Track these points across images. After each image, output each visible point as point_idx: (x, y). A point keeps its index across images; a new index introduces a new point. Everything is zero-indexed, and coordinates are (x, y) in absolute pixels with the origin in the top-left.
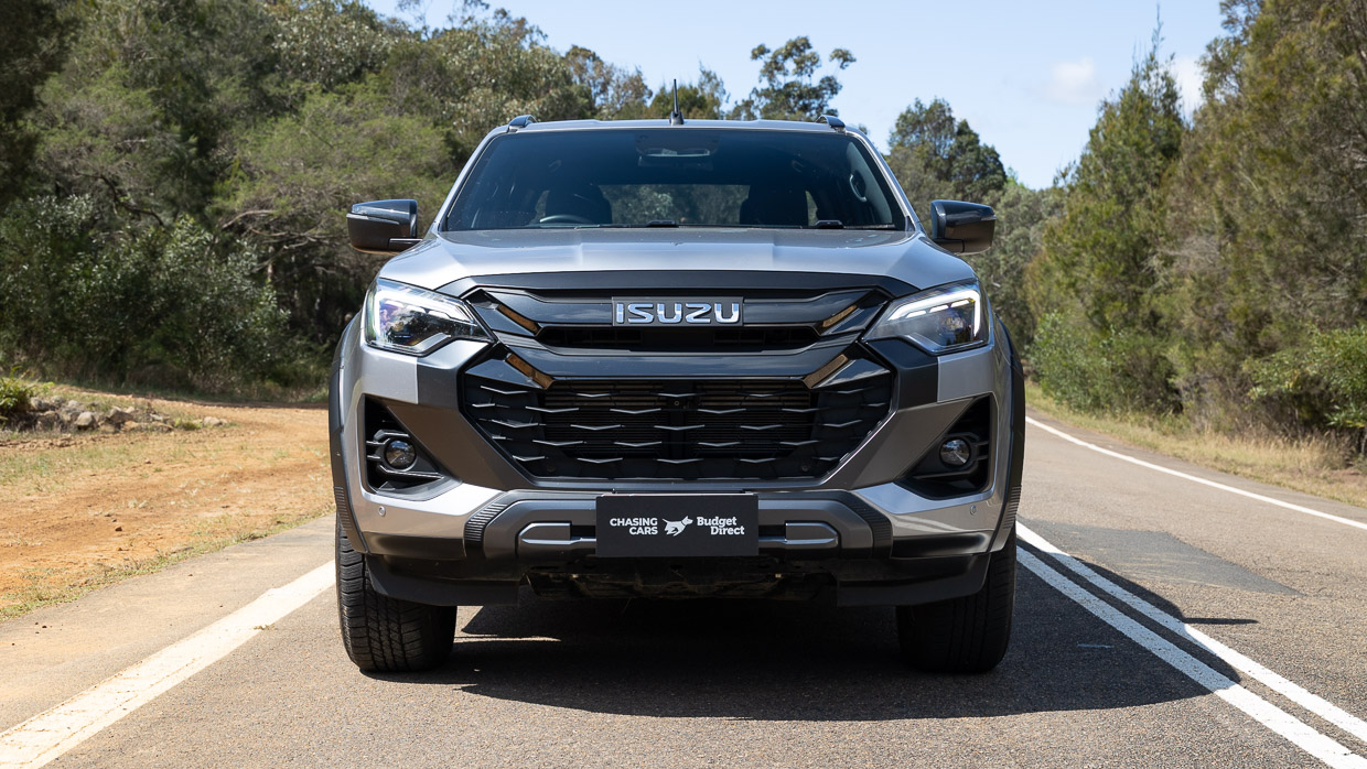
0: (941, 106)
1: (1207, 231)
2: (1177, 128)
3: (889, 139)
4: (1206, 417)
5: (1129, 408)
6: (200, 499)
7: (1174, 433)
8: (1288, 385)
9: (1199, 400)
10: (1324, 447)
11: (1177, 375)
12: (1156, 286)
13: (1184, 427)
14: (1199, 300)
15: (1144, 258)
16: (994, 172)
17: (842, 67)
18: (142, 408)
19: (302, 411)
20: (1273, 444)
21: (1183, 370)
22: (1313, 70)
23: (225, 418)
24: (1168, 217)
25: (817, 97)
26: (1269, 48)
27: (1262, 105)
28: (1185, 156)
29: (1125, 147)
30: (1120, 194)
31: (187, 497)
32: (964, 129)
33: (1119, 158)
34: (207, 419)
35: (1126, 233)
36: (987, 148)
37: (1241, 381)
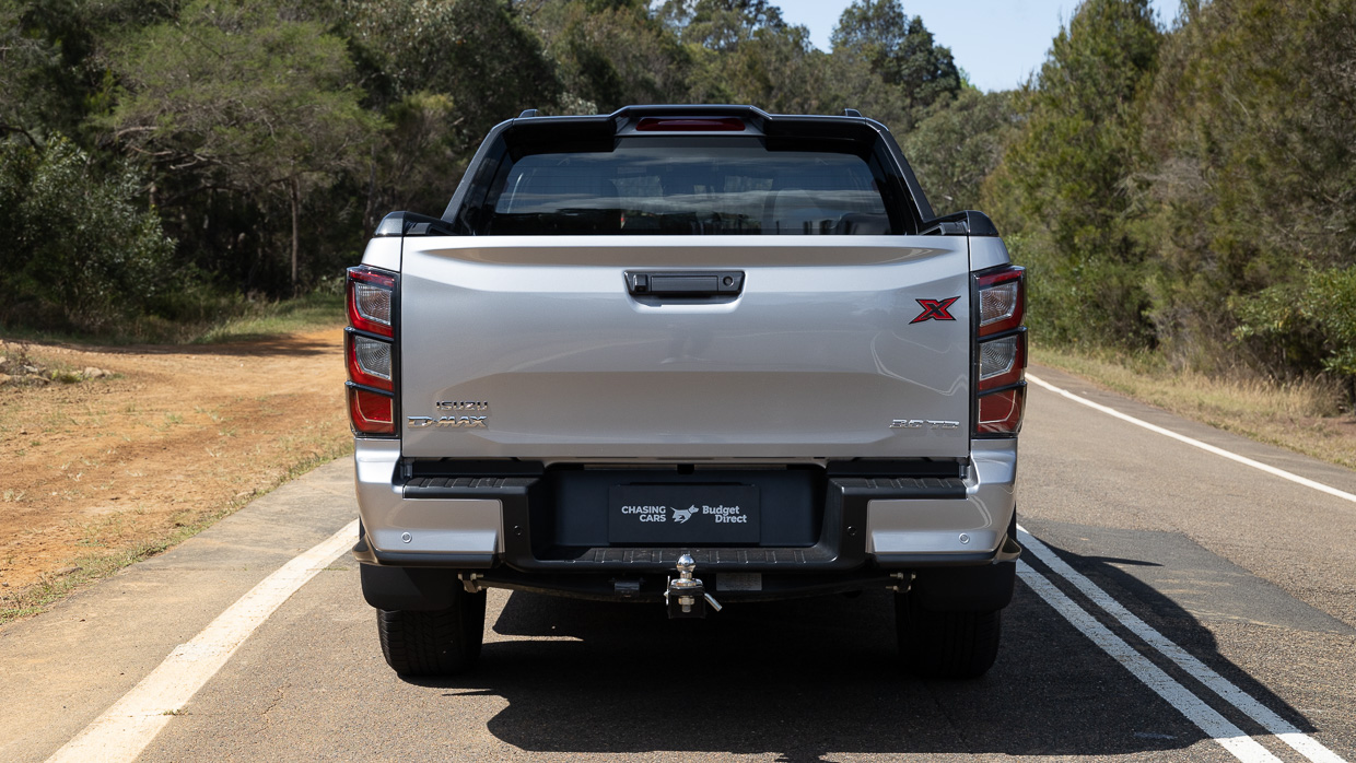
1: (1187, 153)
2: (1150, 35)
3: (831, 36)
4: (1184, 355)
5: (1099, 341)
6: (86, 487)
7: (1148, 372)
8: (1278, 324)
9: (1176, 336)
10: (1315, 391)
11: (1152, 308)
12: (1129, 210)
13: (1160, 365)
14: (1178, 229)
15: (1116, 178)
16: (945, 74)
18: (15, 359)
19: (194, 357)
20: (1258, 387)
21: (1159, 303)
23: (108, 368)
24: (1145, 135)
27: (1253, 22)
28: (1164, 70)
29: (1092, 58)
30: (1088, 108)
31: (70, 486)
32: (917, 26)
33: (1086, 69)
34: (88, 370)
35: (1095, 150)
36: (940, 49)
37: (1223, 316)
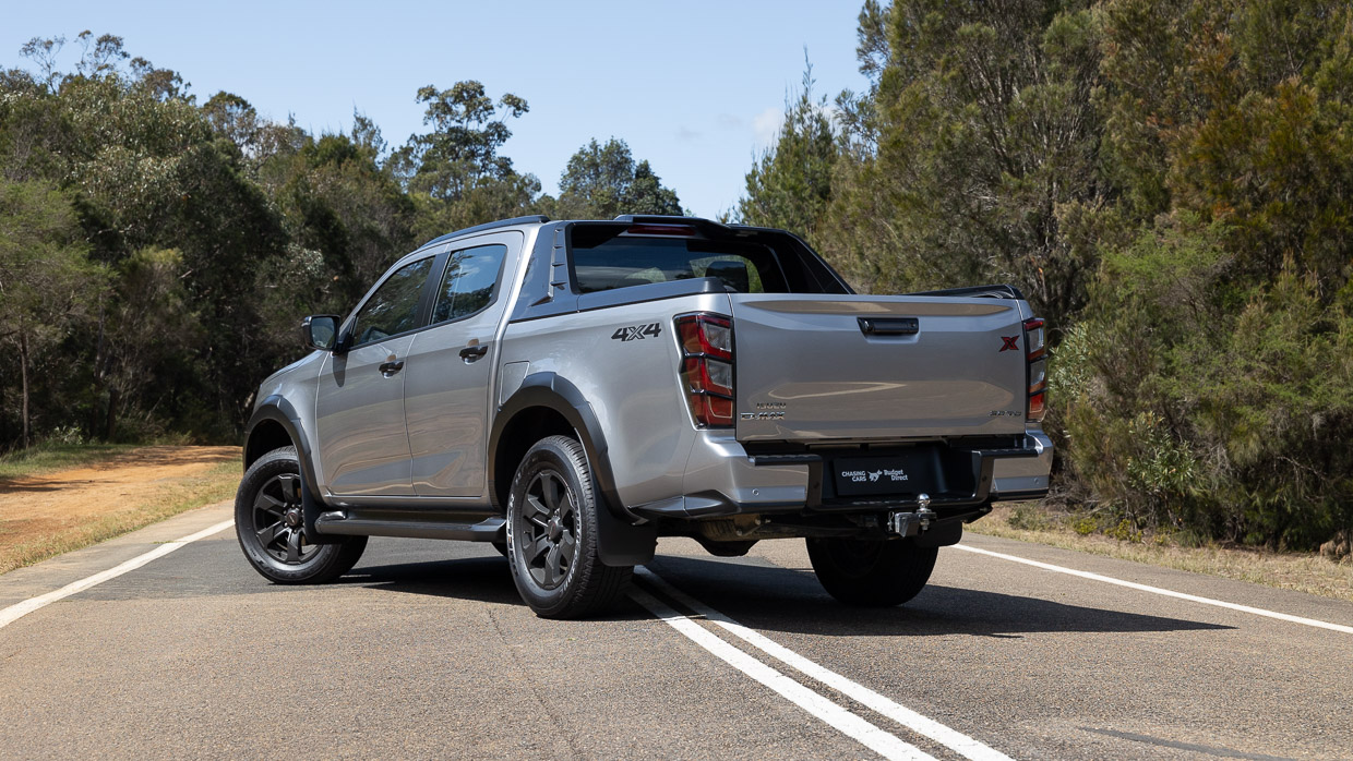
0: (619, 147)
3: (560, 181)
17: (514, 114)
22: (937, 117)
25: (486, 144)
26: (896, 97)
27: (892, 152)
28: (834, 200)
29: (783, 192)
32: (644, 171)
33: (778, 203)
36: (667, 191)
